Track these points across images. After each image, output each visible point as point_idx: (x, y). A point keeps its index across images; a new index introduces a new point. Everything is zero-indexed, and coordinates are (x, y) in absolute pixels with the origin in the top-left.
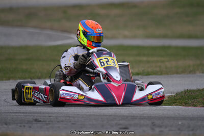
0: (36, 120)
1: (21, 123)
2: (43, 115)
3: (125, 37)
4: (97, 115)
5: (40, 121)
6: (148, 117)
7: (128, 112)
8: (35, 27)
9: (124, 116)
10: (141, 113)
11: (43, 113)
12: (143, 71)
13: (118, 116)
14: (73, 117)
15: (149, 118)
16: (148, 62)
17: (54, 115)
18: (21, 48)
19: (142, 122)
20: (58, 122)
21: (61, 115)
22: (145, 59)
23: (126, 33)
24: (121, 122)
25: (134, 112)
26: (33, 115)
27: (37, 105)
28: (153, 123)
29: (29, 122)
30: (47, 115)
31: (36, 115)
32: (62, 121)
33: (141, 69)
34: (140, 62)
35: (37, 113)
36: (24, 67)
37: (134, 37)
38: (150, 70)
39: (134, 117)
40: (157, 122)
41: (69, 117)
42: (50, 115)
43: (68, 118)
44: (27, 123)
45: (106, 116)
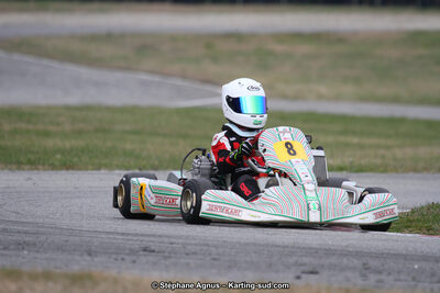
0: (145, 250)
1: (117, 254)
2: (160, 240)
3: (320, 97)
4: (260, 245)
5: (153, 251)
6: (357, 252)
7: (319, 242)
8: (152, 72)
9: (311, 248)
10: (344, 244)
11: (160, 236)
12: (351, 163)
13: (298, 248)
14: (216, 247)
15: (358, 254)
16: (361, 147)
17: (180, 241)
18: (124, 110)
19: (345, 261)
20: (187, 254)
21: (193, 242)
22: (356, 140)
23: (323, 89)
24: (306, 260)
25: (330, 242)
26: (141, 238)
27: (157, 220)
28: (364, 264)
29: (132, 252)
30: (166, 240)
31: (146, 239)
32: (195, 253)
33: (346, 160)
34: (347, 145)
35: (149, 235)
36: (128, 146)
37: (337, 98)
38: (364, 162)
39: (329, 252)
40: (373, 263)
41: (208, 245)
42: (173, 240)
43: (206, 248)
44: (128, 254)
45: (277, 246)
